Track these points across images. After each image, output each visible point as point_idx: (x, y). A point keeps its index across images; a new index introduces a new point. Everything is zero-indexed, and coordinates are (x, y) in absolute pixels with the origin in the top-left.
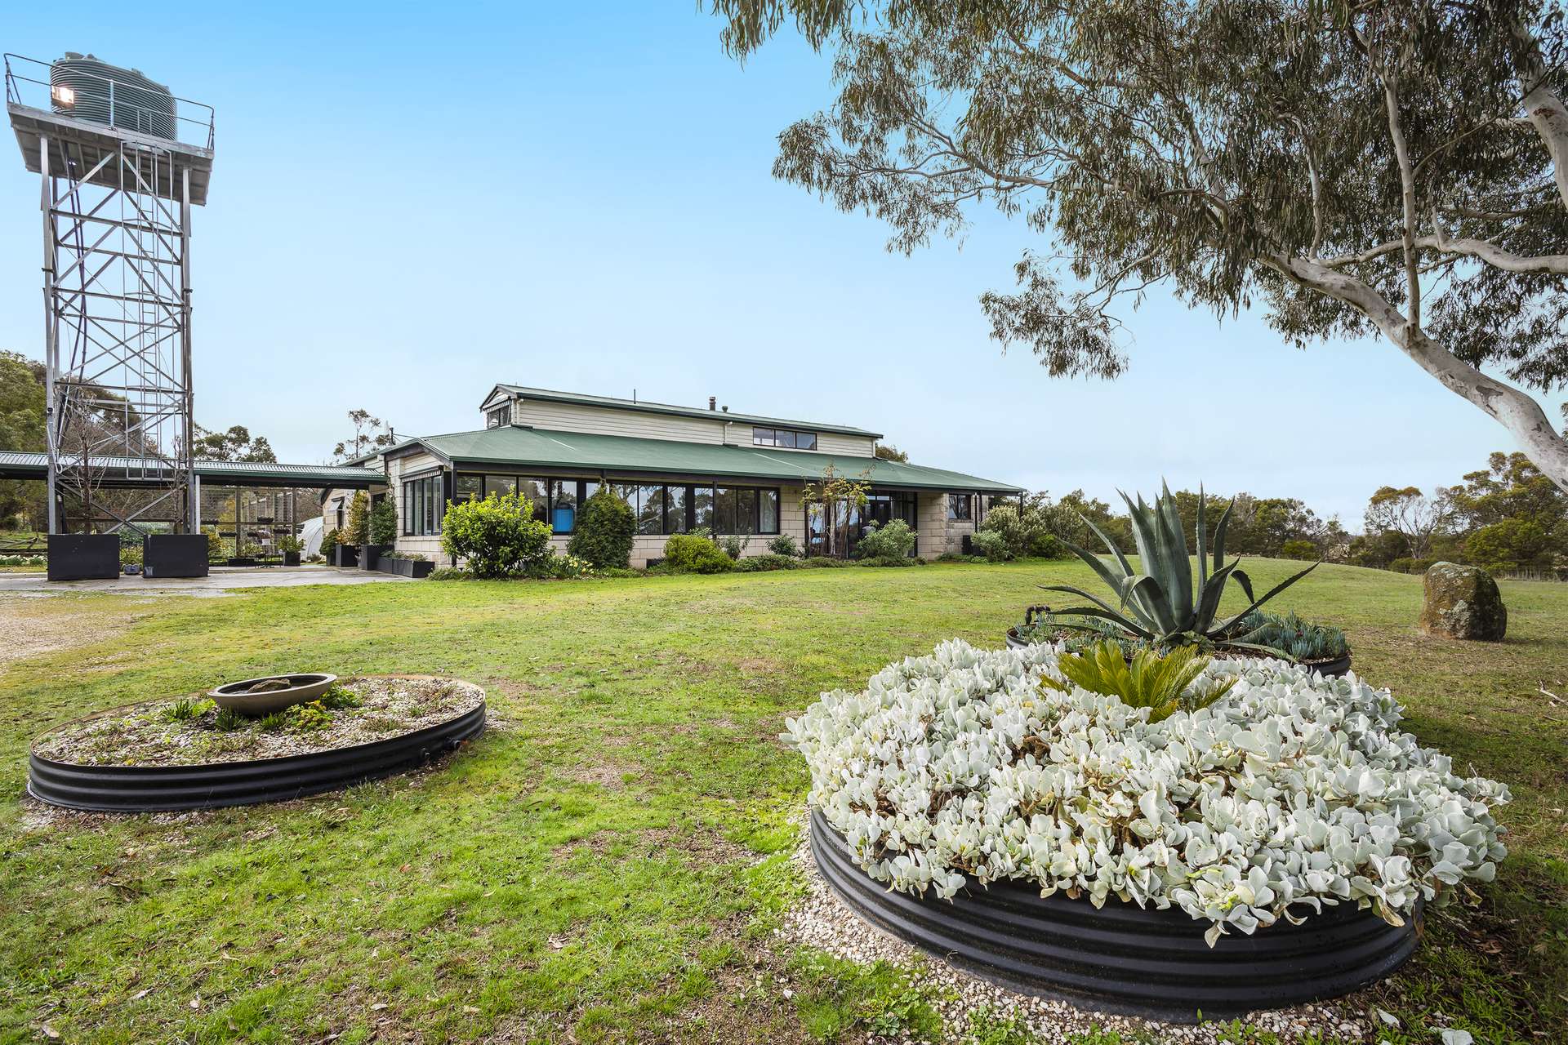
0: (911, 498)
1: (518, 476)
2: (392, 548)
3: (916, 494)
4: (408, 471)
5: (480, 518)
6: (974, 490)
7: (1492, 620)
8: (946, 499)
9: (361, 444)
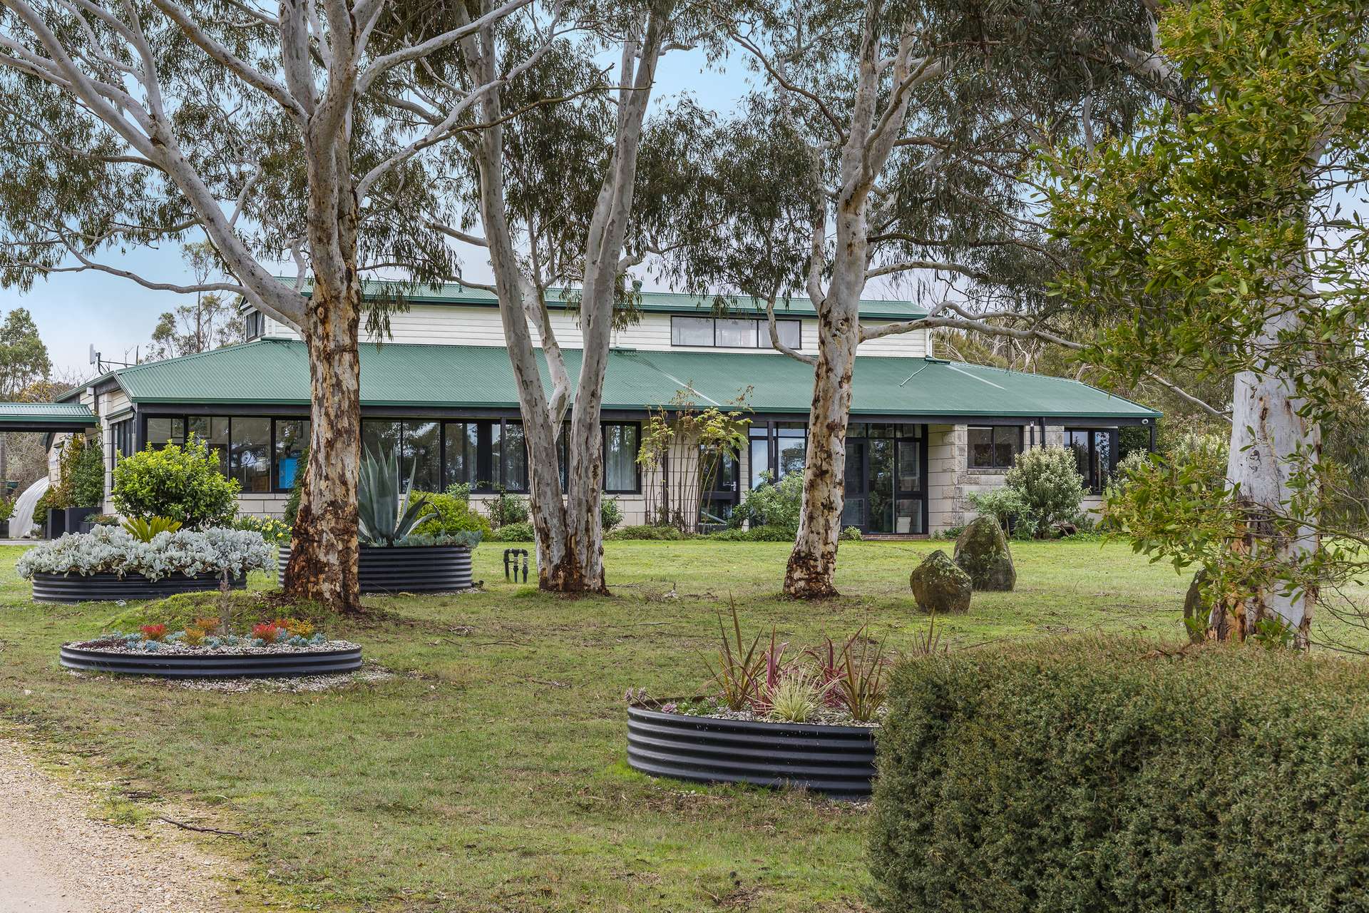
0: (919, 434)
1: (230, 417)
2: (101, 509)
3: (925, 428)
4: (116, 410)
5: (149, 471)
6: (1028, 418)
7: (984, 570)
8: (960, 435)
9: (205, 317)
